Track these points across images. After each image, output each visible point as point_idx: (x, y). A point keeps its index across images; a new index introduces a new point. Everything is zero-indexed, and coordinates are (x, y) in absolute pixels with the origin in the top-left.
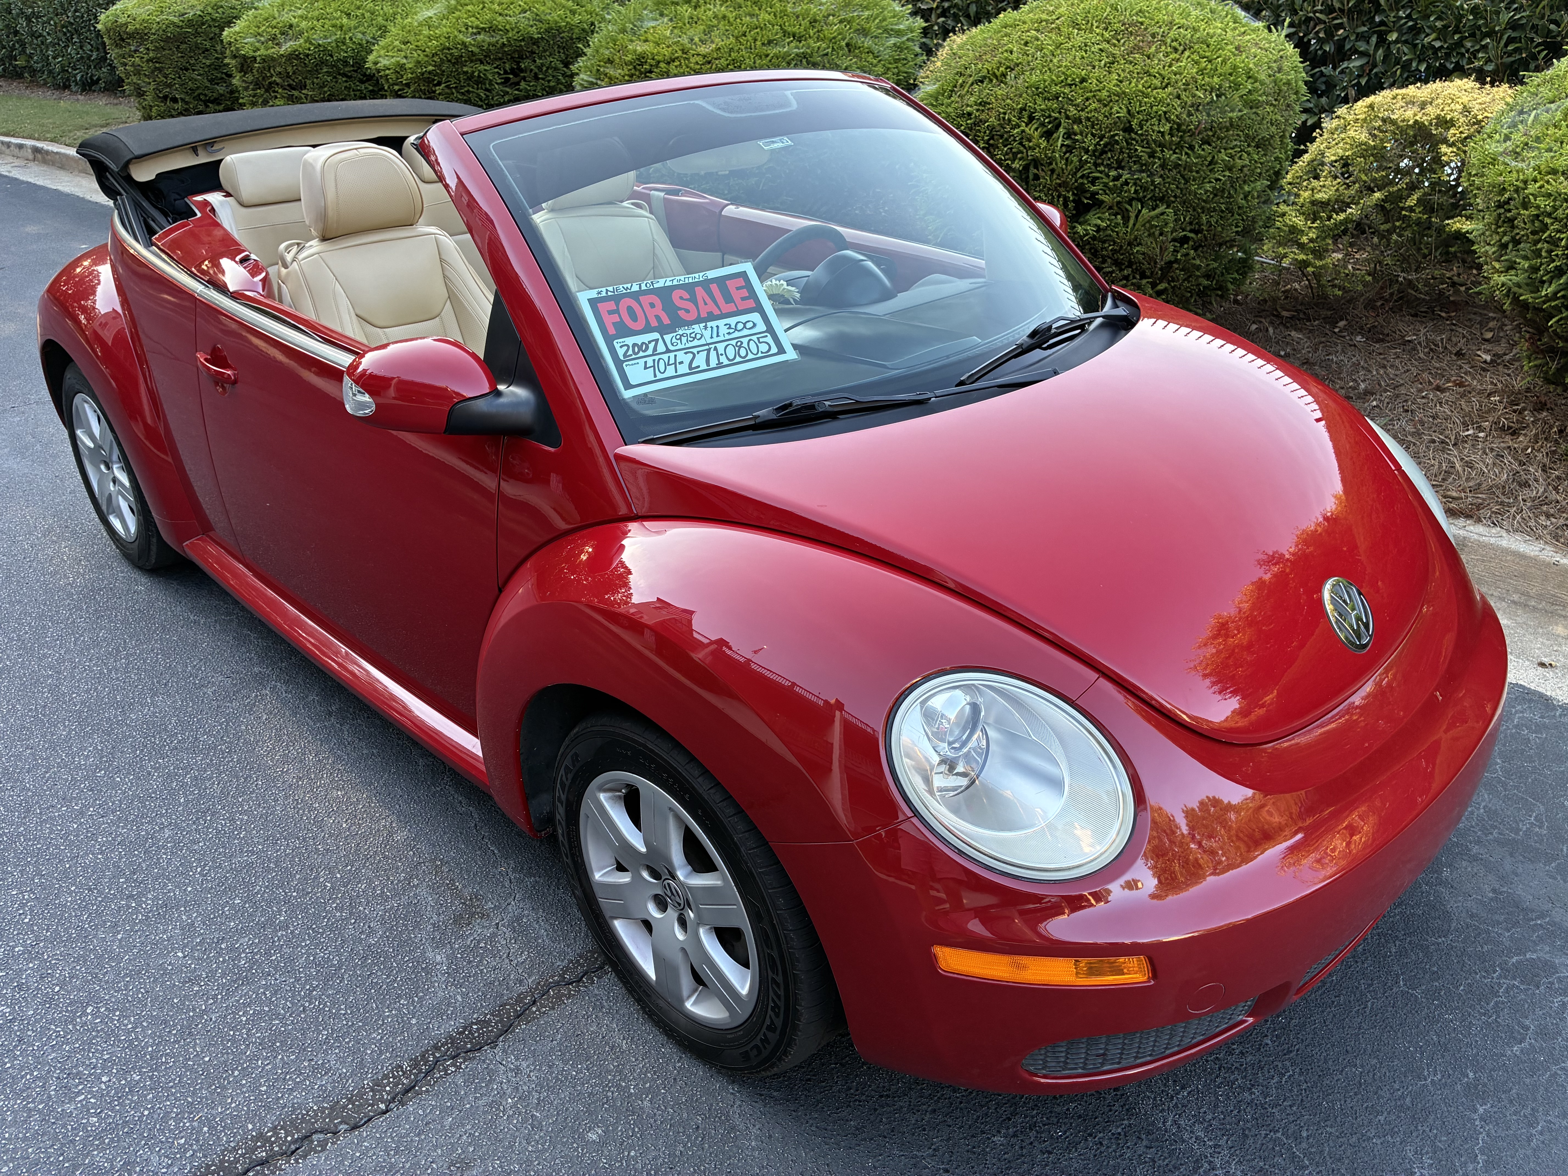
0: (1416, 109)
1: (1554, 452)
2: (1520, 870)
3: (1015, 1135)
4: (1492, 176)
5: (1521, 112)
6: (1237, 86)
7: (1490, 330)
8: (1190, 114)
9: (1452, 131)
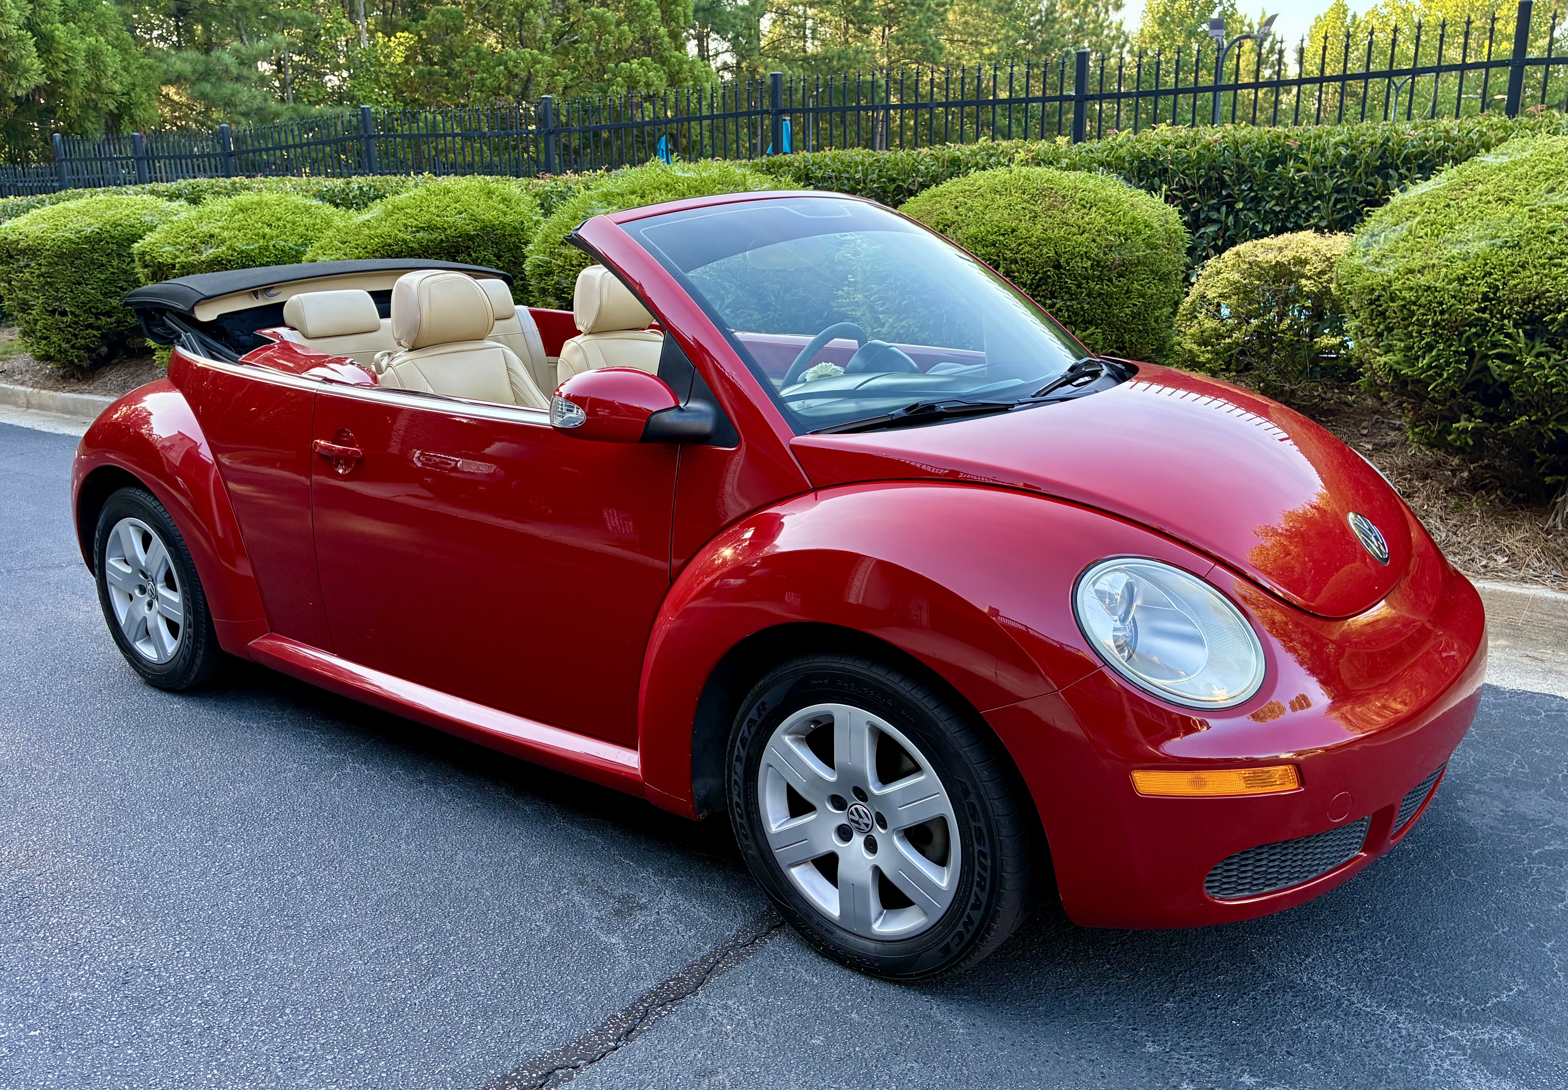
0: (1276, 253)
1: (1446, 507)
2: (1517, 796)
3: (1182, 1001)
4: (1360, 281)
5: (1373, 236)
6: (1139, 233)
7: (1364, 428)
8: (1105, 254)
9: (1308, 267)
